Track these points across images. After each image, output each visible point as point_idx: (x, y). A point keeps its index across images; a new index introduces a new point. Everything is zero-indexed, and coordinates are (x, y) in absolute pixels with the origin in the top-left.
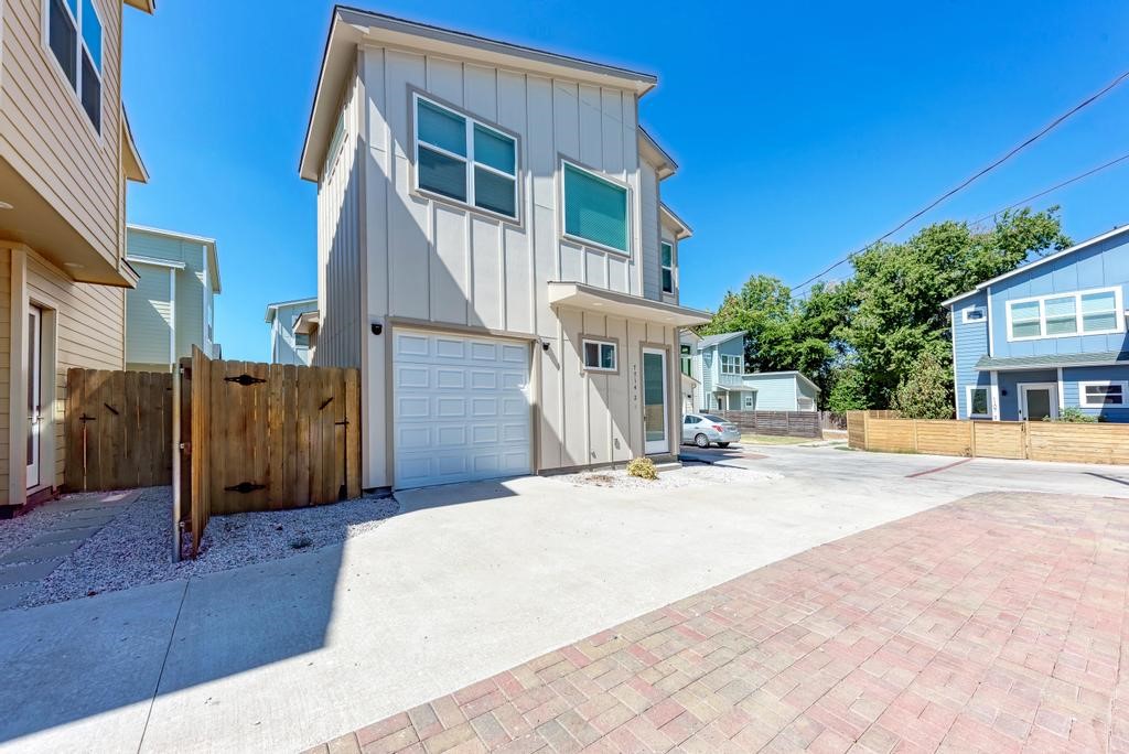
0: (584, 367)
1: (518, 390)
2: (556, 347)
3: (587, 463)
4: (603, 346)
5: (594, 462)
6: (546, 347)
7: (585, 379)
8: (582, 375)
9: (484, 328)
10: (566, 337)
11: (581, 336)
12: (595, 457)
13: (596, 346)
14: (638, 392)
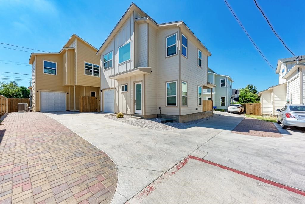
4: (125, 86)
6: (116, 89)
7: (122, 94)
9: (109, 87)
11: (121, 85)
12: (123, 112)
14: (132, 96)
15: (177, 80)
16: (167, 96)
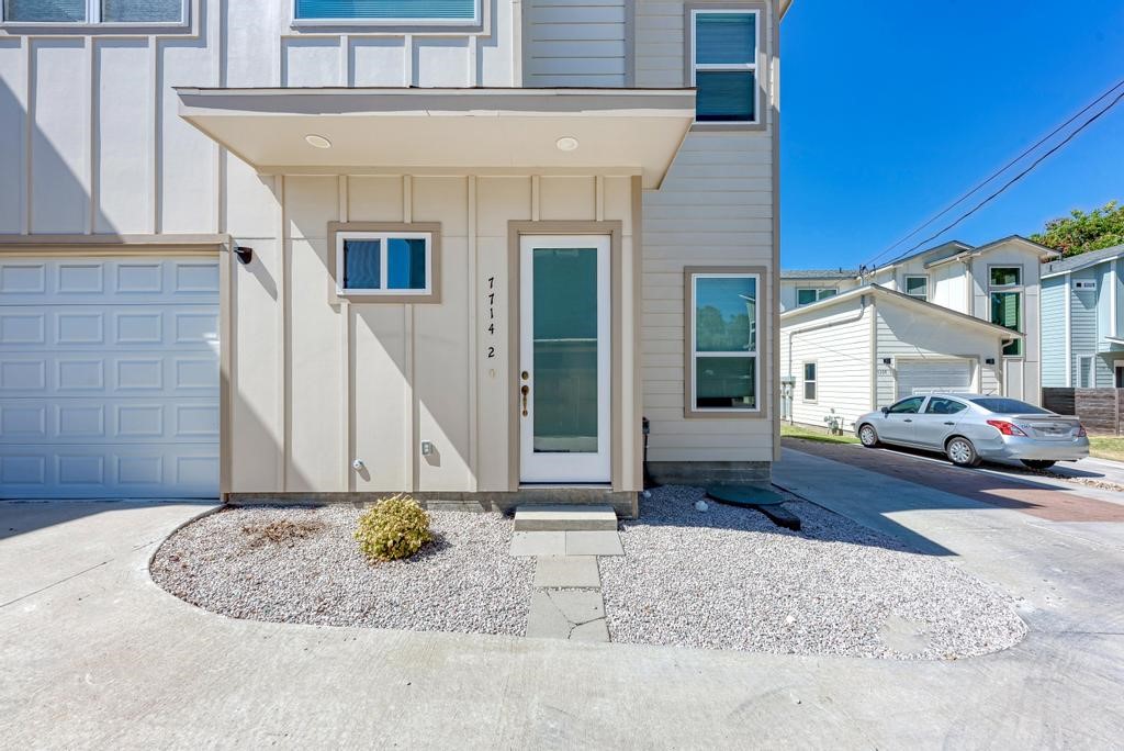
0: (340, 290)
1: (204, 343)
2: (267, 254)
3: (343, 488)
4: (390, 241)
5: (362, 486)
6: (246, 256)
7: (343, 316)
8: (336, 308)
9: (115, 234)
10: (295, 232)
11: (334, 227)
12: (367, 477)
13: (377, 243)
14: (501, 340)
15: (762, 270)
16: (695, 354)
